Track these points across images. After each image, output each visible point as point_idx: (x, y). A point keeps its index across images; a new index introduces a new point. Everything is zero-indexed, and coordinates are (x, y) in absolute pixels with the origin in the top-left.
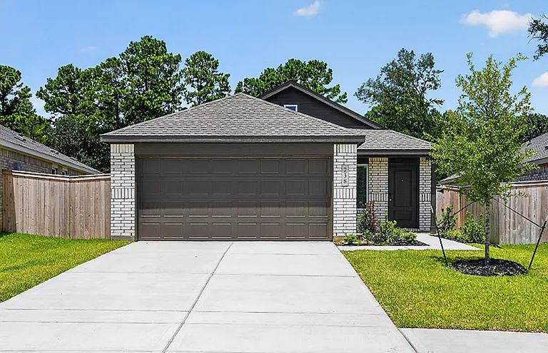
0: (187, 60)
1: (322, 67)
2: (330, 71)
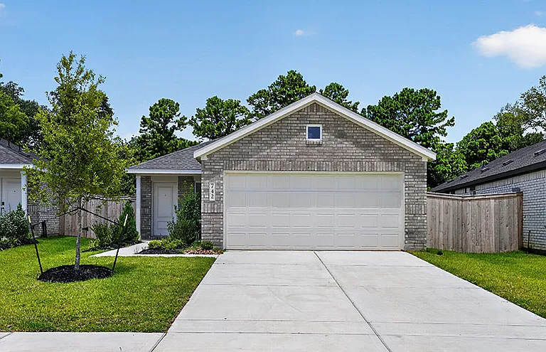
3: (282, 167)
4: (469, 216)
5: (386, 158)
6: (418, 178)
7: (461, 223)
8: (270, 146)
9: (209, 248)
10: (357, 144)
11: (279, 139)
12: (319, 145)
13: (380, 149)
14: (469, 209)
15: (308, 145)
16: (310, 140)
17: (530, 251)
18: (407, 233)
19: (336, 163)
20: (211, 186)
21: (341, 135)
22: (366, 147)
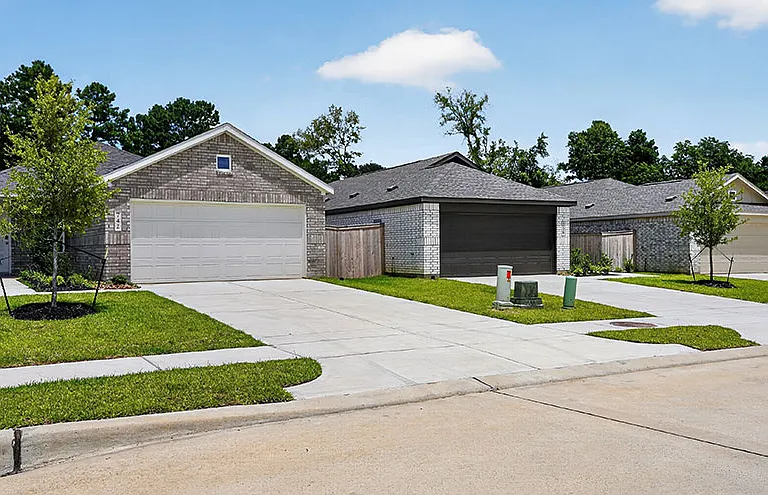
0: (79, 91)
1: (210, 108)
2: (217, 112)
3: (194, 196)
4: (344, 245)
5: (291, 191)
6: (318, 209)
7: (337, 252)
8: (180, 175)
9: (121, 283)
10: (265, 177)
11: (189, 168)
12: (230, 176)
13: (285, 182)
14: (343, 239)
15: (220, 175)
16: (220, 170)
17: (394, 275)
18: (309, 261)
19: (245, 194)
20: (116, 215)
21: (250, 167)
22: (273, 180)
